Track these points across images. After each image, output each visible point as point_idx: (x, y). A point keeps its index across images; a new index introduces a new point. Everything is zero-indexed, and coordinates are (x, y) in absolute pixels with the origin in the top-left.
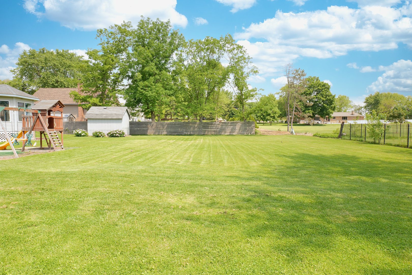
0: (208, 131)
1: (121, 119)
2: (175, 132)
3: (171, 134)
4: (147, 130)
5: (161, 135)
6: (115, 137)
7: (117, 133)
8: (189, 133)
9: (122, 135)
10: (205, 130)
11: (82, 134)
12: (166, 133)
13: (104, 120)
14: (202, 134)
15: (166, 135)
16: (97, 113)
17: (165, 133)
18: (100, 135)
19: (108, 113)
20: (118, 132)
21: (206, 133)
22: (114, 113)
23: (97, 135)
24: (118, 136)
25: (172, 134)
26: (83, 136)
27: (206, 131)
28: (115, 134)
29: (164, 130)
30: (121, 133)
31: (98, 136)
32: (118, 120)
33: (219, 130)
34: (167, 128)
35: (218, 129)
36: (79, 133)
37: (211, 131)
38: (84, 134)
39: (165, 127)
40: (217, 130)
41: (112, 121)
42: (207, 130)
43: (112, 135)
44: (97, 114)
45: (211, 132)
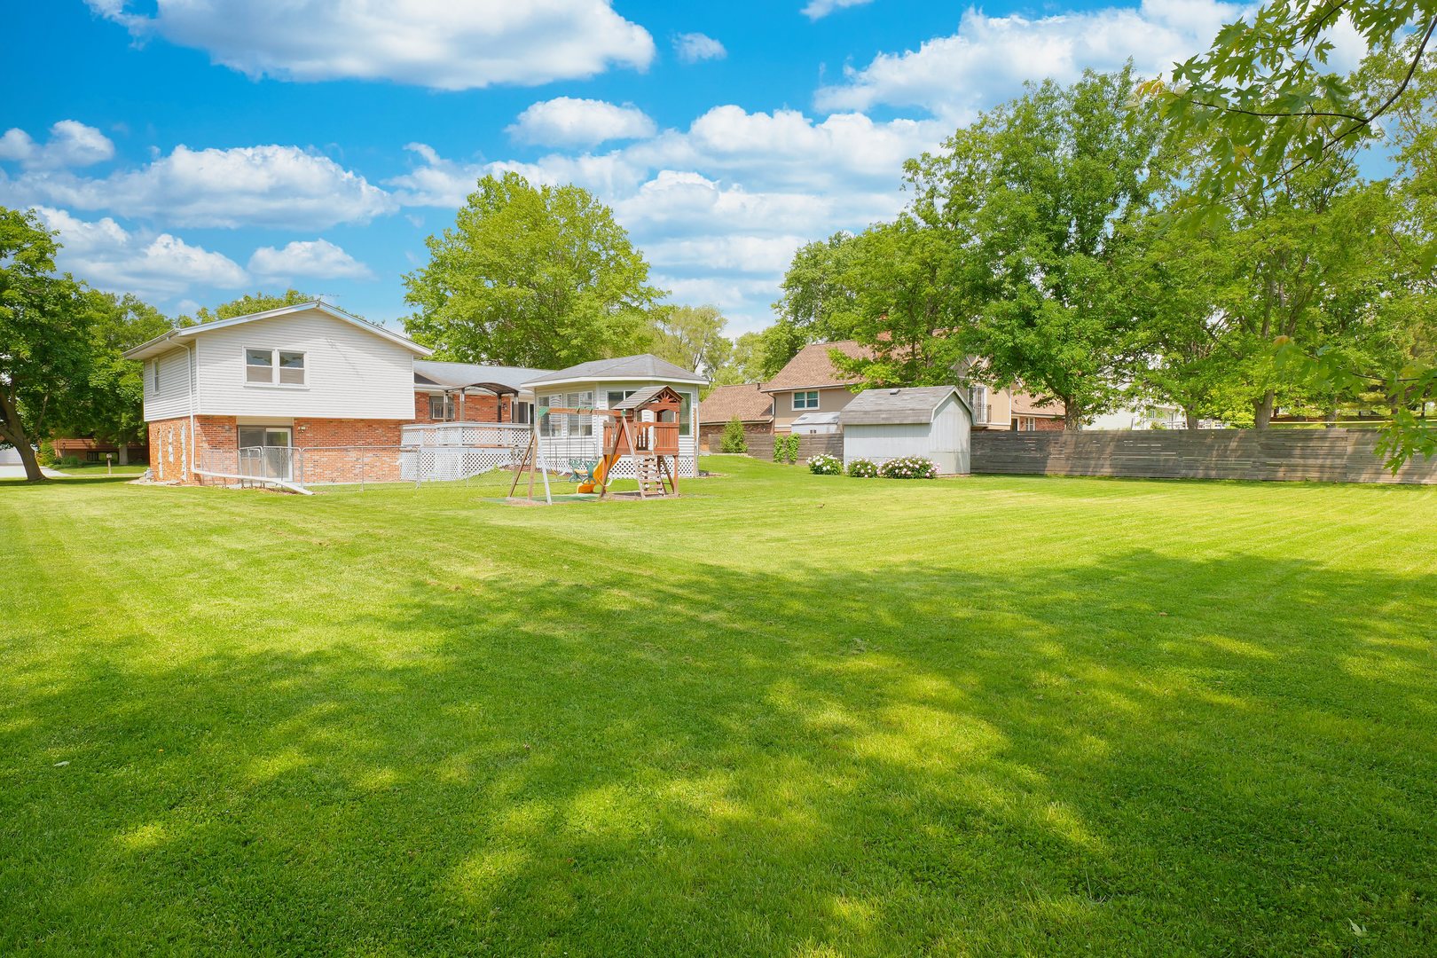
0: (1288, 465)
1: (928, 424)
2: (1144, 469)
3: (1128, 474)
4: (1043, 461)
5: (1093, 477)
6: (900, 477)
7: (906, 466)
8: (1201, 473)
9: (920, 472)
10: (1273, 461)
11: (824, 469)
12: (1110, 470)
13: (882, 428)
14: (1264, 477)
15: (1111, 478)
16: (868, 408)
17: (1107, 471)
18: (862, 471)
19: (895, 407)
20: (908, 463)
21: (1280, 475)
22: (911, 406)
23: (857, 472)
24: (906, 476)
25: (1133, 474)
26: (828, 472)
27: (1280, 466)
28: (900, 468)
29: (1105, 459)
30: (917, 466)
31: (859, 475)
32: (918, 427)
33: (1344, 462)
34: (1112, 454)
35: (1340, 456)
36: (817, 464)
37: (1305, 466)
38: (829, 467)
39: (1108, 450)
40: (1338, 461)
41: (903, 428)
42: (1285, 461)
43: (893, 473)
44: (866, 412)
45: (1304, 471)
